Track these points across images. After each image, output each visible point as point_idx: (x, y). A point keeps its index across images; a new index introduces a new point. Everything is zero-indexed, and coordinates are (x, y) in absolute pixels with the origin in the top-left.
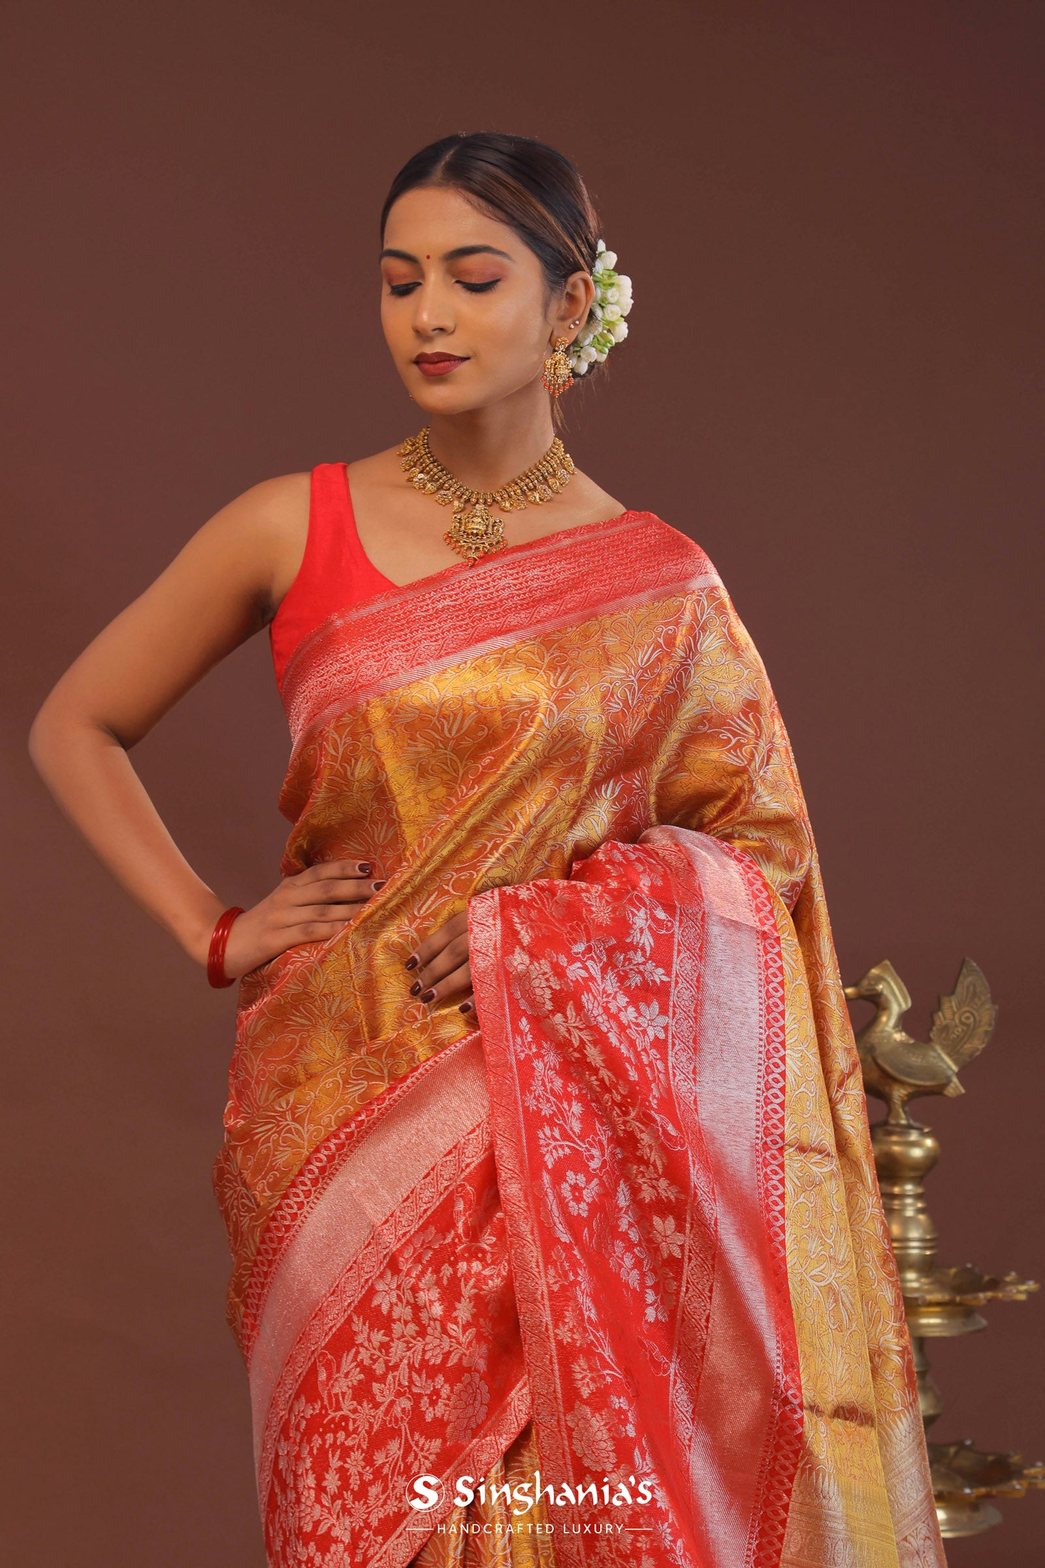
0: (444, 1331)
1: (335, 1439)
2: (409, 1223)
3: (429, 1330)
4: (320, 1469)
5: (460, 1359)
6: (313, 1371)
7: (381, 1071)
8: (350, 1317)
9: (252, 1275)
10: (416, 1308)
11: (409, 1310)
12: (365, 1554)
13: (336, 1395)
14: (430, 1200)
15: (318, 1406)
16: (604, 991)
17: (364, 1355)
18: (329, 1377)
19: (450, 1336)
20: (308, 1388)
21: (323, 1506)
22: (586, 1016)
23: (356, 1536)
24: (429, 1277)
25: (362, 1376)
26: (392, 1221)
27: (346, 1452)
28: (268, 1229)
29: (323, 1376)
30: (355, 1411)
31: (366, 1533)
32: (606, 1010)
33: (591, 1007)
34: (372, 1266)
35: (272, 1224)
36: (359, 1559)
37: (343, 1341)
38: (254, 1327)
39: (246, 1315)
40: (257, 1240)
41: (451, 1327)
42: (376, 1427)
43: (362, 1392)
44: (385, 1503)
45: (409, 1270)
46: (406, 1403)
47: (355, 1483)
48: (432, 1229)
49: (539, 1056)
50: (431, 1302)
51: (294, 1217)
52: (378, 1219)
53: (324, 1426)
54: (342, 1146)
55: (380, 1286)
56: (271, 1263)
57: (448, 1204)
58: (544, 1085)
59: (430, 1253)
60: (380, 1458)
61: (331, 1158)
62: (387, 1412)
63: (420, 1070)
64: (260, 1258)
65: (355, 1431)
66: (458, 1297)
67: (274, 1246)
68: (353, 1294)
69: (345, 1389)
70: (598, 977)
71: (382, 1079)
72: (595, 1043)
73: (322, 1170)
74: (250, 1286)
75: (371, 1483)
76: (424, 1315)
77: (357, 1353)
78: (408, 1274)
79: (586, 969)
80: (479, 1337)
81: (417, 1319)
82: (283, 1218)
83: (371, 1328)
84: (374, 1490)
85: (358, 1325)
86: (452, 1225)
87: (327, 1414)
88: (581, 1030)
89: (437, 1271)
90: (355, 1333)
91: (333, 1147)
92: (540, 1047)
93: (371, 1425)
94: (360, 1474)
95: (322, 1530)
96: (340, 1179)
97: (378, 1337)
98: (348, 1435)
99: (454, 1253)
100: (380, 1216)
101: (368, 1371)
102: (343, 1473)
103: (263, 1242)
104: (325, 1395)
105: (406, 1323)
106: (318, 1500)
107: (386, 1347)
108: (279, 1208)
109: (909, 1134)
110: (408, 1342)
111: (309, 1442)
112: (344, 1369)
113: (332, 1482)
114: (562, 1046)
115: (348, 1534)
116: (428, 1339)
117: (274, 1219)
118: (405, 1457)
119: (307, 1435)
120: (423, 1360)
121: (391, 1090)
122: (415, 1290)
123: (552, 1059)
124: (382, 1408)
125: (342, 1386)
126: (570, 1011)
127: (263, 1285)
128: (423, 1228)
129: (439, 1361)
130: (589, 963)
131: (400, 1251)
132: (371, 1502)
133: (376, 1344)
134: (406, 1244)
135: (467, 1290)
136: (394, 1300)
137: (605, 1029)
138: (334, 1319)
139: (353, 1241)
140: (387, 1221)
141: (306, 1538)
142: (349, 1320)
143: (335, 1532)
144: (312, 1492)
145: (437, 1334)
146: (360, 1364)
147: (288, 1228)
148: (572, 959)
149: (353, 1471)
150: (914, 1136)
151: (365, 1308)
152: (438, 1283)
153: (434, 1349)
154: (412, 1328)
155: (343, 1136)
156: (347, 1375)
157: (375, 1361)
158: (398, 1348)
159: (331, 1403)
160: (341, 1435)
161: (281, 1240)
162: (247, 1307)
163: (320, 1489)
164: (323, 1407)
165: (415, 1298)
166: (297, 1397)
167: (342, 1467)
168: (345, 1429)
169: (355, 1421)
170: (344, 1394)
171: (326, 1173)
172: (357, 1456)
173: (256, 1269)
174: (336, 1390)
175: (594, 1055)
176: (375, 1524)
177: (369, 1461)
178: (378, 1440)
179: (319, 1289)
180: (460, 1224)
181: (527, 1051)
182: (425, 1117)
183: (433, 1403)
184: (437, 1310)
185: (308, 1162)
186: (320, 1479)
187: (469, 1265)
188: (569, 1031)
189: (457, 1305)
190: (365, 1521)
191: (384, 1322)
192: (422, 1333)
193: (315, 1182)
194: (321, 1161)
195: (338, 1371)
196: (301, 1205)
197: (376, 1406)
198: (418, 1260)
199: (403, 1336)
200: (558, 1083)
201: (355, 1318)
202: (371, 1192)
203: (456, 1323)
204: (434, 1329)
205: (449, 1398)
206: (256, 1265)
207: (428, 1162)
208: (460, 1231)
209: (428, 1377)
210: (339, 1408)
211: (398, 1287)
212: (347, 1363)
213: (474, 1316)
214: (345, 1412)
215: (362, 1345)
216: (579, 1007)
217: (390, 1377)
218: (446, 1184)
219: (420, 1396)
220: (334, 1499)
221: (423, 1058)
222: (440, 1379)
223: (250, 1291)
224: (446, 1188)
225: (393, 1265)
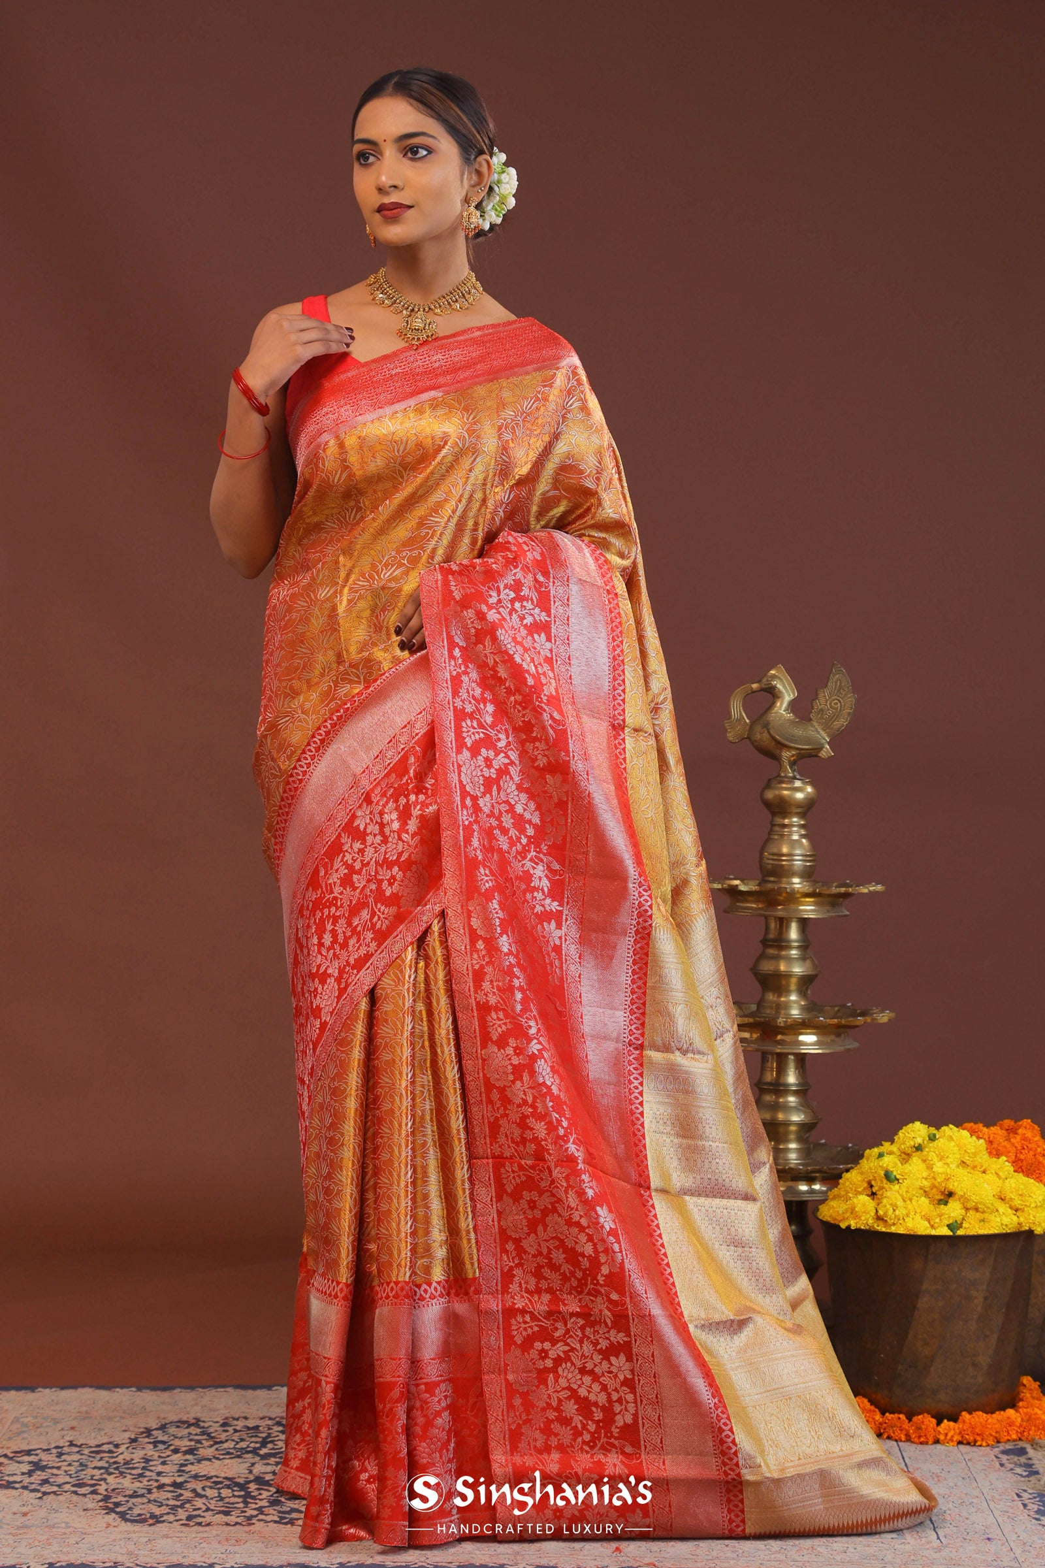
0: (400, 838)
1: (330, 911)
2: (378, 772)
3: (390, 839)
4: (321, 931)
5: (410, 855)
6: (316, 871)
7: (359, 678)
8: (340, 834)
9: (279, 815)
10: (382, 825)
11: (377, 827)
12: (346, 982)
13: (330, 884)
14: (392, 757)
15: (319, 892)
16: (513, 627)
17: (348, 857)
18: (326, 873)
19: (403, 841)
20: (314, 882)
21: (322, 955)
22: (499, 644)
23: (341, 971)
24: (391, 805)
25: (346, 871)
26: (367, 771)
27: (335, 919)
28: (288, 783)
29: (322, 873)
30: (341, 893)
31: (347, 968)
32: (514, 639)
33: (502, 638)
34: (354, 801)
35: (291, 779)
36: (343, 985)
37: (336, 849)
38: (281, 850)
39: (276, 844)
40: (281, 791)
41: (405, 836)
42: (354, 902)
43: (347, 881)
44: (359, 948)
45: (378, 801)
46: (374, 887)
47: (341, 939)
48: (394, 775)
49: (466, 673)
50: (392, 821)
51: (305, 773)
52: (359, 770)
53: (322, 904)
54: (335, 724)
55: (359, 813)
56: (290, 805)
57: (405, 758)
58: (468, 692)
59: (392, 790)
60: (355, 922)
61: (328, 733)
62: (361, 893)
63: (387, 675)
64: (283, 803)
65: (342, 906)
66: (409, 816)
67: (292, 793)
68: (342, 819)
69: (336, 880)
70: (508, 618)
71: (359, 683)
72: (504, 662)
73: (322, 741)
74: (278, 823)
75: (350, 937)
76: (387, 830)
77: (344, 856)
78: (377, 804)
79: (499, 613)
80: (422, 841)
81: (382, 833)
82: (298, 774)
83: (353, 840)
84: (352, 942)
85: (345, 839)
86: (407, 772)
87: (325, 897)
88: (495, 654)
89: (396, 801)
90: (343, 844)
91: (329, 726)
92: (467, 667)
93: (351, 901)
94: (344, 932)
95: (322, 970)
96: (334, 746)
97: (357, 845)
98: (337, 909)
99: (407, 789)
100: (359, 768)
101: (350, 868)
102: (334, 933)
103: (285, 792)
104: (324, 885)
105: (375, 835)
106: (319, 952)
107: (361, 851)
108: (295, 768)
109: (794, 783)
110: (375, 848)
111: (314, 915)
112: (335, 868)
113: (327, 939)
114: (481, 666)
115: (337, 971)
116: (389, 845)
117: (292, 776)
118: (371, 919)
119: (313, 912)
120: (385, 858)
121: (367, 688)
122: (381, 813)
123: (474, 675)
124: (358, 891)
125: (334, 878)
126: (488, 642)
127: (286, 821)
128: (387, 775)
129: (395, 858)
130: (501, 610)
131: (372, 790)
132: (351, 948)
133: (356, 850)
134: (376, 785)
135: (416, 812)
136: (368, 821)
137: (512, 653)
138: (330, 836)
139: (341, 787)
140: (364, 772)
141: (312, 976)
142: (339, 835)
143: (330, 971)
144: (316, 948)
145: (395, 841)
146: (346, 864)
147: (301, 781)
148: (490, 608)
149: (340, 931)
150: (798, 784)
151: (351, 829)
152: (397, 809)
153: (393, 850)
154: (379, 839)
155: (335, 718)
156: (337, 871)
157: (355, 861)
158: (369, 852)
159: (327, 889)
160: (333, 909)
161: (296, 789)
162: (276, 838)
163: (321, 944)
164: (322, 892)
165: (382, 818)
166: (307, 889)
167: (333, 929)
168: (336, 905)
169: (341, 899)
170: (335, 883)
171: (325, 743)
172: (342, 921)
173: (281, 811)
174: (331, 881)
175: (502, 672)
176: (352, 962)
177: (349, 924)
178: (354, 911)
179: (321, 818)
180: (412, 771)
181: (458, 670)
182: (389, 704)
183: (391, 884)
184: (396, 825)
185: (313, 736)
186: (320, 938)
187: (417, 797)
188: (486, 656)
189: (409, 822)
190: (347, 961)
191: (361, 836)
192: (385, 841)
193: (317, 750)
194: (321, 735)
195: (332, 869)
196: (309, 765)
197: (355, 889)
198: (384, 795)
199: (373, 844)
200: (478, 691)
201: (343, 835)
202: (354, 753)
203: (408, 833)
204: (393, 839)
205: (402, 881)
206: (281, 808)
207: (391, 733)
208: (412, 775)
209: (387, 869)
210: (332, 892)
211: (371, 813)
212: (337, 863)
213: (419, 828)
214: (336, 894)
215: (347, 851)
216: (494, 639)
217: (364, 871)
218: (402, 746)
219: (382, 880)
220: (329, 949)
221: (386, 669)
222: (396, 869)
223: (278, 826)
224: (403, 749)
225: (368, 799)
